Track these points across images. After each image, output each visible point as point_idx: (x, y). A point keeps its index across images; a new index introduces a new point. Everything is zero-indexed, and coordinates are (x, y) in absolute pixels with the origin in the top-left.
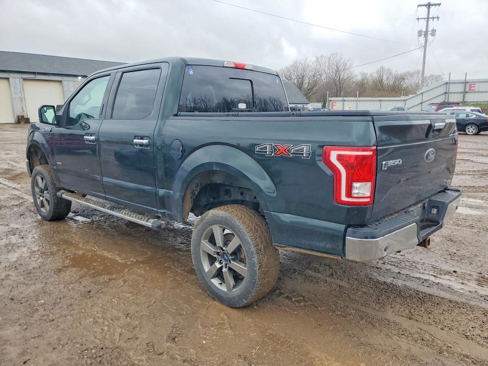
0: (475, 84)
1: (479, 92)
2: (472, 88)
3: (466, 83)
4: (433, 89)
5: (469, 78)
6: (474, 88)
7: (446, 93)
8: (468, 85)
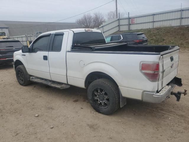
0: (134, 19)
1: (136, 24)
2: (133, 22)
3: (129, 18)
4: (110, 24)
5: (130, 16)
6: (134, 22)
7: (118, 26)
8: (131, 20)
